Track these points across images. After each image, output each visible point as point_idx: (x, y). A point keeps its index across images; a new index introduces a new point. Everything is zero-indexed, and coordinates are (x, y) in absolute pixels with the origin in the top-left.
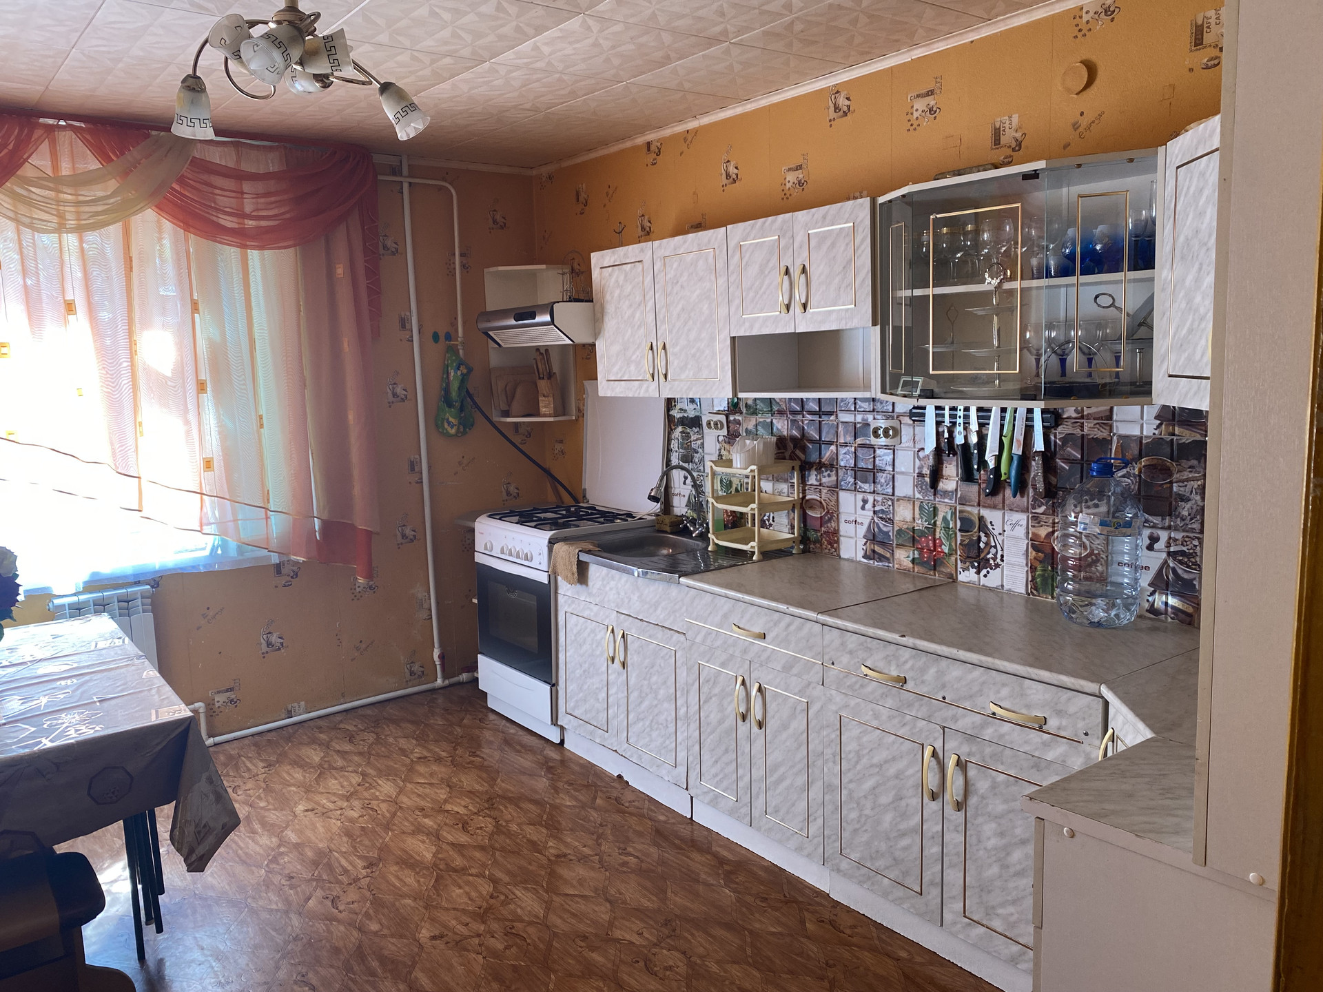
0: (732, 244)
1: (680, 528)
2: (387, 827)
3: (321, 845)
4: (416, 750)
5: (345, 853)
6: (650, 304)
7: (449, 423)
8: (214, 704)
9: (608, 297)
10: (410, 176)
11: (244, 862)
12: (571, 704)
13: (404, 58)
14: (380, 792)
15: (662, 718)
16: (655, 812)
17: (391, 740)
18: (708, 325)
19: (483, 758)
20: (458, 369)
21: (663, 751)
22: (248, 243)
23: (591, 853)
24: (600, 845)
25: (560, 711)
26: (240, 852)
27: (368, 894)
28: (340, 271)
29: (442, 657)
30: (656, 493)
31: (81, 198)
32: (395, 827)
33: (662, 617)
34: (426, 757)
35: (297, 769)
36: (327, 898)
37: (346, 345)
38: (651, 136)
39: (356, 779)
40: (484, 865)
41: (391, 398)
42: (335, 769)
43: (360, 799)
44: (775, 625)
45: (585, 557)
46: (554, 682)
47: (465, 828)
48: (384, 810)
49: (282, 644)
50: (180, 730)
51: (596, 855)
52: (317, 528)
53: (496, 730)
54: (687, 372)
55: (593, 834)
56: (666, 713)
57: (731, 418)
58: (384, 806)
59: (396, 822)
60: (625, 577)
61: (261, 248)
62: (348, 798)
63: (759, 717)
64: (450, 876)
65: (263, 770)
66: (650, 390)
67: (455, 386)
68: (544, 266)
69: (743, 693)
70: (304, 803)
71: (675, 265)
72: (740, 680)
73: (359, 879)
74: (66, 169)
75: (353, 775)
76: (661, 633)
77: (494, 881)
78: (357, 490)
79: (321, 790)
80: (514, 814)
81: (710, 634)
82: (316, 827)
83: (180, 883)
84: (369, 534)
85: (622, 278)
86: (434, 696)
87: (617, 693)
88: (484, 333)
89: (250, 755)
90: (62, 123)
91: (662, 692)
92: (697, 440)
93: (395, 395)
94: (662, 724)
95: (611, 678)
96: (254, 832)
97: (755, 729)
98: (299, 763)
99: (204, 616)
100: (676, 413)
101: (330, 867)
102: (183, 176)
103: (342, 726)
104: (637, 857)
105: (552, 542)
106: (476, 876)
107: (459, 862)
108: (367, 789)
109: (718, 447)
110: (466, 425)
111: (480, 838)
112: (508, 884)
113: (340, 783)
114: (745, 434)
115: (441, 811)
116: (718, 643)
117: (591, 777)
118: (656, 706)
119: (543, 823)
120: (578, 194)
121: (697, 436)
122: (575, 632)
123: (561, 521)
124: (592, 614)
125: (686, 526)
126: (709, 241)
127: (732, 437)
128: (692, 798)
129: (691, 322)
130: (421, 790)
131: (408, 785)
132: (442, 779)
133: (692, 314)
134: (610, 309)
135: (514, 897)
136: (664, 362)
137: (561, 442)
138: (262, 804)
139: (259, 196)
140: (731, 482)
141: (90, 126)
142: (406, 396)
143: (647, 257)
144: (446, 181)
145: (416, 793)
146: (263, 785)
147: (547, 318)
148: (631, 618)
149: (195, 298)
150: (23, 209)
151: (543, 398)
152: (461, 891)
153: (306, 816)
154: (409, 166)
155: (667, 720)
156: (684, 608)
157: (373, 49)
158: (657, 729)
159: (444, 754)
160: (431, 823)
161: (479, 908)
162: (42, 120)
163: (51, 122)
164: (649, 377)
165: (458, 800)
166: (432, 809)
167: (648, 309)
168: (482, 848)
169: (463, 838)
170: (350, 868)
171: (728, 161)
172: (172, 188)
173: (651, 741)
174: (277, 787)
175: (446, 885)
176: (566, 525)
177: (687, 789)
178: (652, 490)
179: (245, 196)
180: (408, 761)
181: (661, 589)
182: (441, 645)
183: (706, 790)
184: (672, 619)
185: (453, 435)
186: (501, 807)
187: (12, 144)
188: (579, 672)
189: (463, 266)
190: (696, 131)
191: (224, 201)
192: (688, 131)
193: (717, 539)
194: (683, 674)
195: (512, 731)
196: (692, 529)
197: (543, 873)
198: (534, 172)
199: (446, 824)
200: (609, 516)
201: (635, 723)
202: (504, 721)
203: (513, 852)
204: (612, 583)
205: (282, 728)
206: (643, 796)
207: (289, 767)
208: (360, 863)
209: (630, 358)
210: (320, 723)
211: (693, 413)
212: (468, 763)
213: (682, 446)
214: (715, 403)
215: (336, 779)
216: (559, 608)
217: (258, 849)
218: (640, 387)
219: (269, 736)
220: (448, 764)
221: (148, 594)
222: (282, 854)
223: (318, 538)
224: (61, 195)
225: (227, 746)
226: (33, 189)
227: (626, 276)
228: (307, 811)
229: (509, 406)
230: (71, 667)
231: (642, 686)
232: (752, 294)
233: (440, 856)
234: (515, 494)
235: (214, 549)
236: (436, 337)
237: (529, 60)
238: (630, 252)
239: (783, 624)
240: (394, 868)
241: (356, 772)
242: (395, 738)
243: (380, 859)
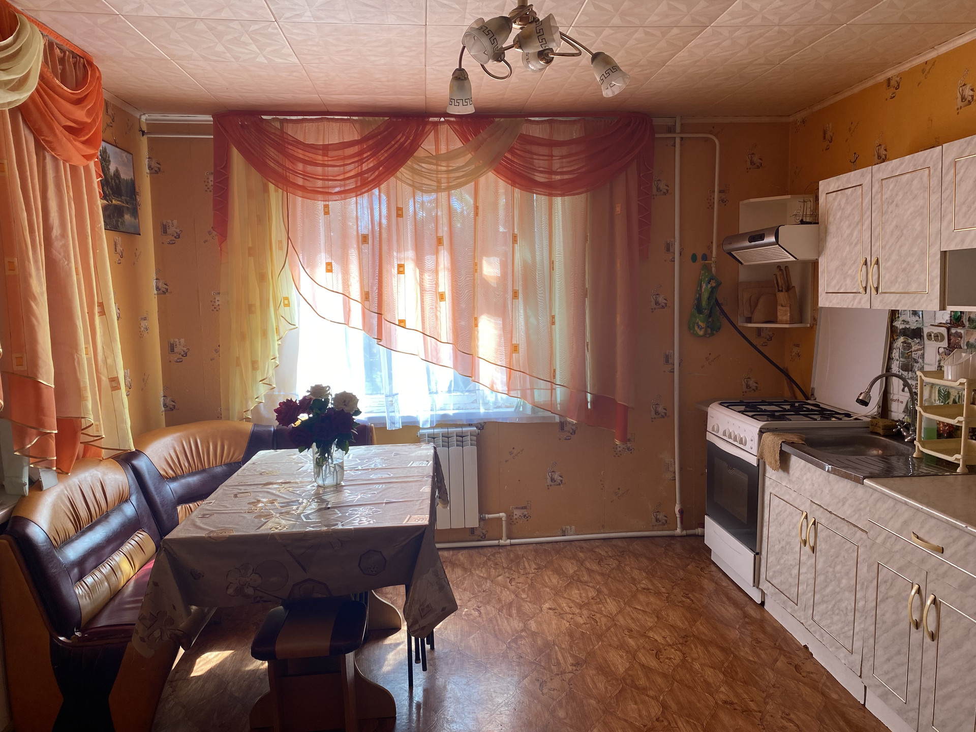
0: (947, 162)
1: (895, 432)
2: (600, 637)
3: (549, 638)
4: (644, 582)
5: (563, 649)
6: (867, 222)
7: (699, 326)
8: (513, 516)
9: (831, 219)
10: (682, 132)
11: (496, 636)
12: (770, 574)
13: (639, 34)
14: (605, 608)
15: (843, 605)
16: (829, 689)
17: (628, 569)
18: (920, 240)
19: (692, 601)
20: (709, 283)
21: (842, 636)
22: (553, 192)
23: (755, 708)
24: (766, 703)
25: (761, 577)
26: (496, 627)
27: (567, 687)
28: (618, 209)
29: (681, 512)
30: (865, 397)
31: (450, 168)
32: (605, 639)
33: (848, 512)
34: (649, 589)
35: (555, 576)
36: (538, 680)
37: (618, 265)
38: (890, 73)
39: (592, 593)
40: (661, 691)
41: (654, 306)
42: (581, 582)
43: (589, 610)
44: (954, 541)
45: (786, 448)
46: (758, 551)
47: (657, 656)
48: (603, 623)
49: (561, 481)
50: (418, 533)
51: (760, 712)
52: (589, 400)
53: (712, 580)
54: (897, 285)
55: (763, 692)
56: (846, 602)
57: (953, 331)
58: (604, 620)
59: (608, 635)
60: (819, 471)
61: (562, 195)
62: (581, 607)
63: (932, 628)
64: (632, 691)
65: (533, 571)
66: (863, 302)
67: (705, 296)
68: (789, 197)
69: (917, 601)
70: (550, 602)
71: (891, 187)
72: (916, 587)
73: (565, 673)
74: (443, 150)
75: (591, 589)
76: (846, 527)
77: (664, 706)
78: (619, 375)
79: (565, 596)
80: (701, 655)
81: (890, 537)
82: (551, 623)
83: (453, 639)
84: (626, 408)
85: (844, 201)
86: (672, 542)
87: (807, 575)
88: (728, 253)
89: (530, 558)
90: (442, 119)
91: (844, 581)
92: (918, 350)
93: (657, 303)
94: (842, 611)
95: (803, 558)
96: (510, 615)
97: (928, 640)
98: (559, 572)
99: (511, 453)
100: (899, 325)
101: (549, 656)
102: (513, 147)
103: (597, 550)
104: (797, 726)
105: (761, 432)
106: (652, 698)
107: (643, 682)
108: (597, 603)
109: (938, 358)
110: (713, 328)
111: (666, 667)
112: (675, 713)
113: (580, 593)
114: (966, 347)
115: (644, 635)
116: (897, 548)
117: (779, 640)
118: (838, 593)
119: (723, 669)
120: (825, 133)
121: (917, 347)
122: (777, 511)
123: (777, 414)
124: (791, 499)
125: (899, 430)
126: (925, 161)
127: (952, 347)
128: (865, 687)
129: (903, 238)
130: (635, 615)
131: (628, 608)
132: (655, 610)
133: (905, 232)
134: (832, 229)
135: (676, 726)
136: (876, 277)
137: (798, 346)
138: (524, 596)
139: (562, 157)
140: (949, 393)
141: (458, 120)
142: (666, 304)
143: (866, 181)
144: (711, 134)
145: (631, 616)
146: (529, 582)
147: (773, 239)
148: (822, 509)
149: (516, 233)
150: (418, 179)
151: (781, 308)
152: (636, 707)
153: (548, 613)
154: (682, 124)
155: (847, 609)
156: (868, 509)
157: (613, 32)
158: (838, 614)
159: (663, 590)
160: (633, 643)
161: (645, 726)
162: (431, 119)
163: (436, 119)
164: (861, 290)
165: (660, 631)
166: (638, 632)
167: (864, 227)
168: (664, 676)
169: (653, 663)
170: (562, 661)
171: (964, 85)
172: (506, 157)
173: (832, 623)
174: (539, 586)
175: (626, 698)
176: (782, 418)
177: (860, 676)
178: (861, 394)
179: (554, 158)
180: (634, 588)
181: (849, 486)
182: (682, 502)
183: (877, 683)
184: (857, 516)
185: (702, 336)
186: (693, 646)
187: (412, 137)
188: (777, 547)
189: (722, 201)
190: (934, 61)
191: (540, 163)
192: (926, 63)
193: (923, 447)
194: (863, 569)
195: (724, 584)
196: (905, 434)
197: (707, 713)
198: (791, 119)
199: (644, 647)
200: (826, 414)
201: (819, 604)
202: (721, 574)
203: (688, 687)
204: (809, 475)
205: (557, 542)
206: (823, 671)
207: (551, 573)
208: (570, 660)
209: (847, 272)
210: (584, 544)
211: (915, 324)
212: (680, 602)
213: (902, 355)
214: (937, 316)
215: (579, 590)
216: (766, 488)
217: (508, 629)
218: (854, 298)
219: (546, 547)
220: (663, 599)
221: (474, 434)
222: (521, 637)
223: (589, 407)
224: (439, 168)
225: (517, 548)
226: (423, 165)
227: (847, 200)
228: (550, 609)
229: (752, 313)
230: (388, 476)
231: (828, 572)
232: (964, 209)
233: (630, 672)
234: (754, 388)
235: (517, 407)
236: (694, 258)
237: (744, 19)
238: (852, 177)
239: (962, 542)
240: (592, 672)
241: (594, 587)
242: (631, 568)
243: (585, 662)
